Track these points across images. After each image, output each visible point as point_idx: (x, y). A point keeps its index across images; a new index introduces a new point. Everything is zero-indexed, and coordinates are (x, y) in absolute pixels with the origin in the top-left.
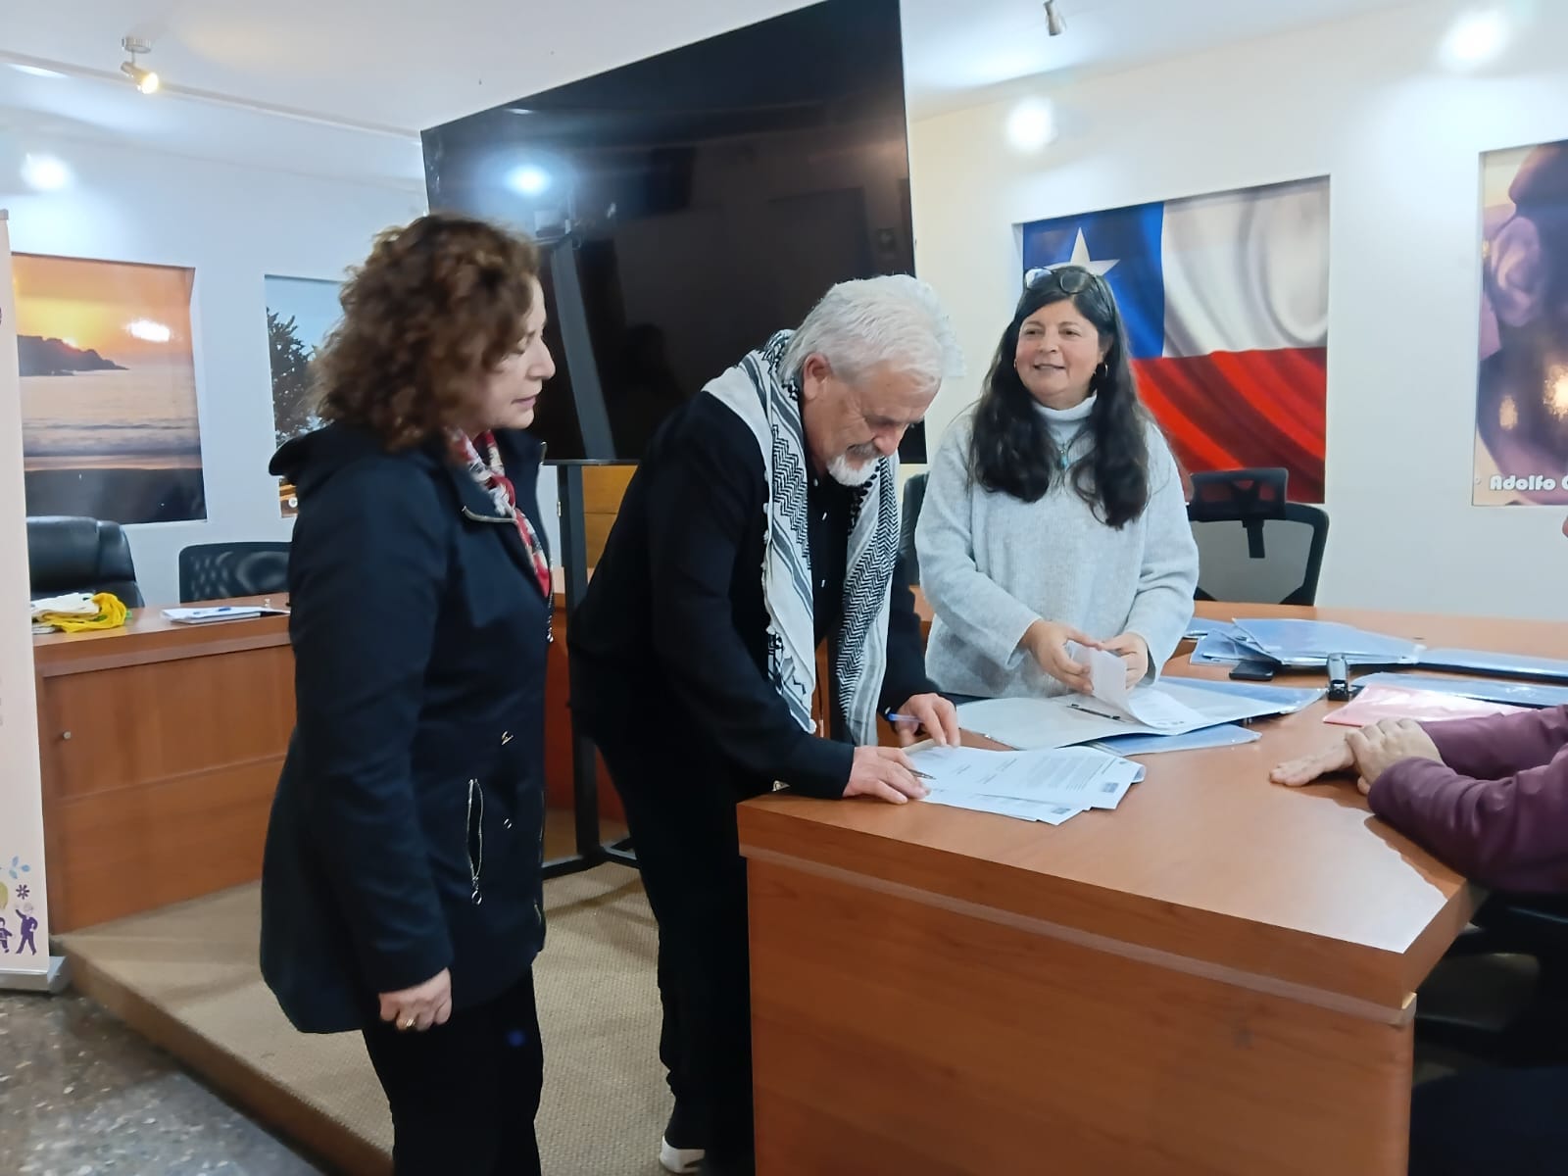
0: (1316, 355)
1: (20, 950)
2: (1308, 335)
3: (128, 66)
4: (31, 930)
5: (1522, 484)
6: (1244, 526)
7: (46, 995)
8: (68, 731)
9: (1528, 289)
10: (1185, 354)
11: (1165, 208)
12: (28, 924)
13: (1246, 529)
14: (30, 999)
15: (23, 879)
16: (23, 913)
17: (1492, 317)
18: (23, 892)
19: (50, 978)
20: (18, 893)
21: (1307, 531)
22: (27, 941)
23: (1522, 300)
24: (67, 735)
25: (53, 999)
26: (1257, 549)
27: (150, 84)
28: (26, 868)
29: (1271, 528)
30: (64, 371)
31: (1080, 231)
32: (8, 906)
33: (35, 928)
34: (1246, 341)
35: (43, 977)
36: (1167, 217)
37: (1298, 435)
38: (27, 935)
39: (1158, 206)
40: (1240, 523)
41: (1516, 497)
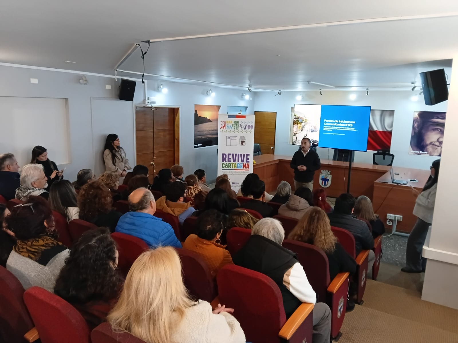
0: (390, 133)
2: (389, 130)
5: (415, 152)
9: (418, 128)
10: (372, 130)
17: (413, 131)
21: (392, 157)
23: (417, 129)
26: (384, 159)
29: (386, 156)
34: (381, 130)
37: (387, 143)
41: (414, 153)
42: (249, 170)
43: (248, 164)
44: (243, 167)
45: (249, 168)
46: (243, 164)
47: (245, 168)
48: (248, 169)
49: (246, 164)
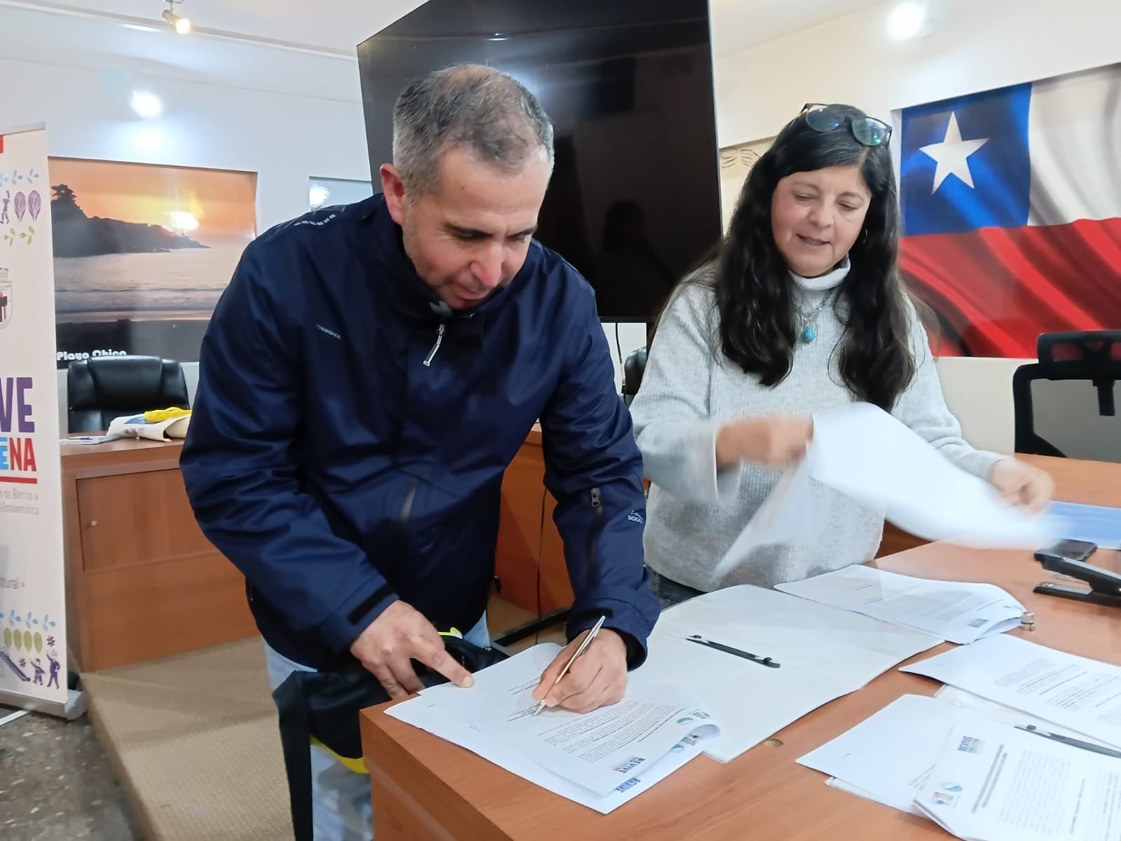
1: (49, 685)
3: (167, 13)
4: (56, 671)
6: (1094, 385)
7: (65, 721)
8: (94, 520)
10: (1050, 223)
11: (1033, 89)
12: (55, 665)
13: (1096, 388)
14: (54, 722)
15: (52, 632)
16: (51, 657)
18: (51, 642)
19: (67, 709)
20: (48, 642)
22: (53, 679)
24: (94, 523)
25: (69, 725)
26: (1106, 407)
27: (183, 26)
28: (53, 624)
30: (163, 249)
31: (953, 114)
32: (42, 651)
33: (59, 669)
35: (62, 706)
36: (1035, 98)
38: (54, 675)
39: (1026, 88)
40: (1090, 382)
42: (34, 481)
43: (29, 441)
44: (8, 462)
45: (34, 469)
46: (7, 444)
47: (20, 469)
48: (29, 474)
49: (19, 440)
